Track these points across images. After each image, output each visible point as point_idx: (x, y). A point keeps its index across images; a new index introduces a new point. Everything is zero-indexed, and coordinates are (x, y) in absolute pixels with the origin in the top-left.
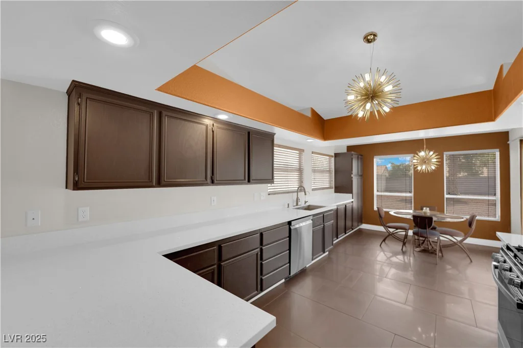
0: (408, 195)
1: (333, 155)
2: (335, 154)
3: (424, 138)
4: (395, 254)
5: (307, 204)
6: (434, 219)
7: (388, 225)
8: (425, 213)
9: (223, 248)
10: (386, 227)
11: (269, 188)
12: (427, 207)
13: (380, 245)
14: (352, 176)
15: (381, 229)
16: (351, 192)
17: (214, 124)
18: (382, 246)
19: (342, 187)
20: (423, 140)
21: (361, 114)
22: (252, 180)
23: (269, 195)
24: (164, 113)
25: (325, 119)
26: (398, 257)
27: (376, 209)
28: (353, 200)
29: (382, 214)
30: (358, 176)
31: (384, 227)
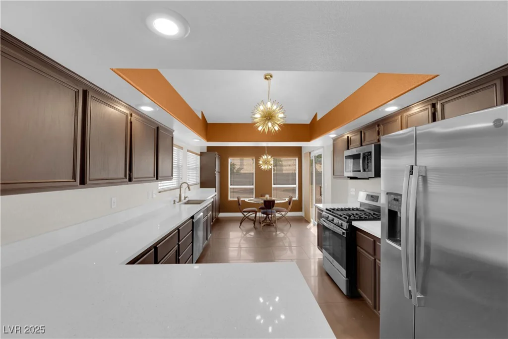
0: (251, 187)
1: (199, 153)
2: (201, 153)
4: (248, 231)
5: (187, 199)
6: (276, 202)
7: (244, 210)
8: (266, 198)
9: (159, 249)
10: (243, 212)
11: (159, 185)
12: (267, 194)
13: (240, 227)
14: (216, 172)
15: (240, 215)
16: (215, 187)
17: (133, 114)
19: (205, 183)
21: (260, 129)
22: (160, 177)
23: (160, 192)
24: (90, 94)
25: (208, 122)
26: (250, 233)
27: (229, 199)
28: (216, 193)
29: (240, 202)
30: (219, 172)
31: (241, 212)
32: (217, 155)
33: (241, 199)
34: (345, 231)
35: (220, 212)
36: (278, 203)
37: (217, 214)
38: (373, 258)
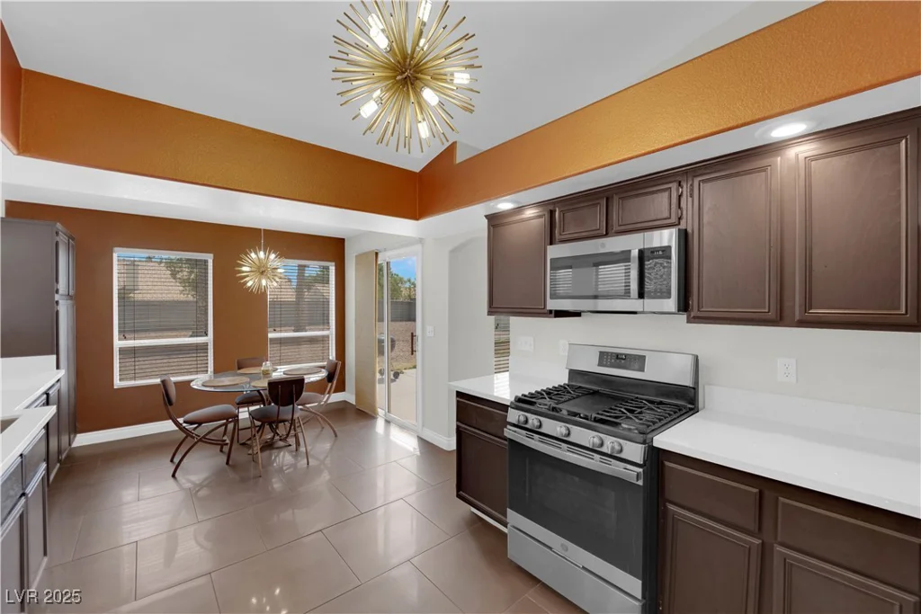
0: (199, 340)
3: (262, 228)
7: (187, 416)
10: (181, 422)
13: (174, 476)
14: (57, 297)
16: (56, 352)
18: (176, 475)
20: (260, 230)
27: (118, 383)
28: (62, 373)
29: (173, 391)
30: (69, 296)
31: (170, 417)
32: (62, 238)
33: (174, 379)
34: (641, 470)
35: (76, 430)
36: (312, 383)
37: (65, 439)
38: (759, 542)
